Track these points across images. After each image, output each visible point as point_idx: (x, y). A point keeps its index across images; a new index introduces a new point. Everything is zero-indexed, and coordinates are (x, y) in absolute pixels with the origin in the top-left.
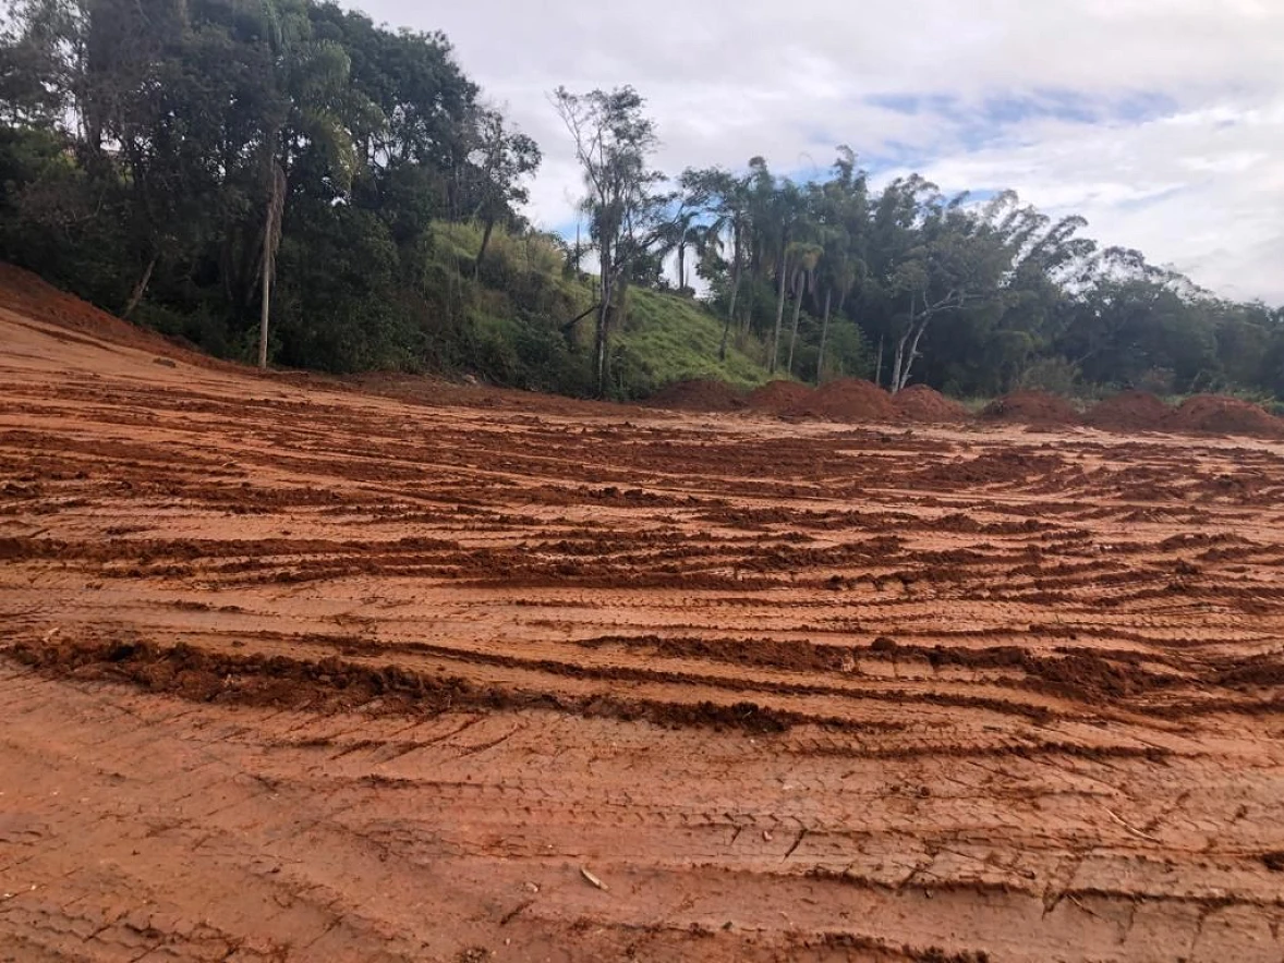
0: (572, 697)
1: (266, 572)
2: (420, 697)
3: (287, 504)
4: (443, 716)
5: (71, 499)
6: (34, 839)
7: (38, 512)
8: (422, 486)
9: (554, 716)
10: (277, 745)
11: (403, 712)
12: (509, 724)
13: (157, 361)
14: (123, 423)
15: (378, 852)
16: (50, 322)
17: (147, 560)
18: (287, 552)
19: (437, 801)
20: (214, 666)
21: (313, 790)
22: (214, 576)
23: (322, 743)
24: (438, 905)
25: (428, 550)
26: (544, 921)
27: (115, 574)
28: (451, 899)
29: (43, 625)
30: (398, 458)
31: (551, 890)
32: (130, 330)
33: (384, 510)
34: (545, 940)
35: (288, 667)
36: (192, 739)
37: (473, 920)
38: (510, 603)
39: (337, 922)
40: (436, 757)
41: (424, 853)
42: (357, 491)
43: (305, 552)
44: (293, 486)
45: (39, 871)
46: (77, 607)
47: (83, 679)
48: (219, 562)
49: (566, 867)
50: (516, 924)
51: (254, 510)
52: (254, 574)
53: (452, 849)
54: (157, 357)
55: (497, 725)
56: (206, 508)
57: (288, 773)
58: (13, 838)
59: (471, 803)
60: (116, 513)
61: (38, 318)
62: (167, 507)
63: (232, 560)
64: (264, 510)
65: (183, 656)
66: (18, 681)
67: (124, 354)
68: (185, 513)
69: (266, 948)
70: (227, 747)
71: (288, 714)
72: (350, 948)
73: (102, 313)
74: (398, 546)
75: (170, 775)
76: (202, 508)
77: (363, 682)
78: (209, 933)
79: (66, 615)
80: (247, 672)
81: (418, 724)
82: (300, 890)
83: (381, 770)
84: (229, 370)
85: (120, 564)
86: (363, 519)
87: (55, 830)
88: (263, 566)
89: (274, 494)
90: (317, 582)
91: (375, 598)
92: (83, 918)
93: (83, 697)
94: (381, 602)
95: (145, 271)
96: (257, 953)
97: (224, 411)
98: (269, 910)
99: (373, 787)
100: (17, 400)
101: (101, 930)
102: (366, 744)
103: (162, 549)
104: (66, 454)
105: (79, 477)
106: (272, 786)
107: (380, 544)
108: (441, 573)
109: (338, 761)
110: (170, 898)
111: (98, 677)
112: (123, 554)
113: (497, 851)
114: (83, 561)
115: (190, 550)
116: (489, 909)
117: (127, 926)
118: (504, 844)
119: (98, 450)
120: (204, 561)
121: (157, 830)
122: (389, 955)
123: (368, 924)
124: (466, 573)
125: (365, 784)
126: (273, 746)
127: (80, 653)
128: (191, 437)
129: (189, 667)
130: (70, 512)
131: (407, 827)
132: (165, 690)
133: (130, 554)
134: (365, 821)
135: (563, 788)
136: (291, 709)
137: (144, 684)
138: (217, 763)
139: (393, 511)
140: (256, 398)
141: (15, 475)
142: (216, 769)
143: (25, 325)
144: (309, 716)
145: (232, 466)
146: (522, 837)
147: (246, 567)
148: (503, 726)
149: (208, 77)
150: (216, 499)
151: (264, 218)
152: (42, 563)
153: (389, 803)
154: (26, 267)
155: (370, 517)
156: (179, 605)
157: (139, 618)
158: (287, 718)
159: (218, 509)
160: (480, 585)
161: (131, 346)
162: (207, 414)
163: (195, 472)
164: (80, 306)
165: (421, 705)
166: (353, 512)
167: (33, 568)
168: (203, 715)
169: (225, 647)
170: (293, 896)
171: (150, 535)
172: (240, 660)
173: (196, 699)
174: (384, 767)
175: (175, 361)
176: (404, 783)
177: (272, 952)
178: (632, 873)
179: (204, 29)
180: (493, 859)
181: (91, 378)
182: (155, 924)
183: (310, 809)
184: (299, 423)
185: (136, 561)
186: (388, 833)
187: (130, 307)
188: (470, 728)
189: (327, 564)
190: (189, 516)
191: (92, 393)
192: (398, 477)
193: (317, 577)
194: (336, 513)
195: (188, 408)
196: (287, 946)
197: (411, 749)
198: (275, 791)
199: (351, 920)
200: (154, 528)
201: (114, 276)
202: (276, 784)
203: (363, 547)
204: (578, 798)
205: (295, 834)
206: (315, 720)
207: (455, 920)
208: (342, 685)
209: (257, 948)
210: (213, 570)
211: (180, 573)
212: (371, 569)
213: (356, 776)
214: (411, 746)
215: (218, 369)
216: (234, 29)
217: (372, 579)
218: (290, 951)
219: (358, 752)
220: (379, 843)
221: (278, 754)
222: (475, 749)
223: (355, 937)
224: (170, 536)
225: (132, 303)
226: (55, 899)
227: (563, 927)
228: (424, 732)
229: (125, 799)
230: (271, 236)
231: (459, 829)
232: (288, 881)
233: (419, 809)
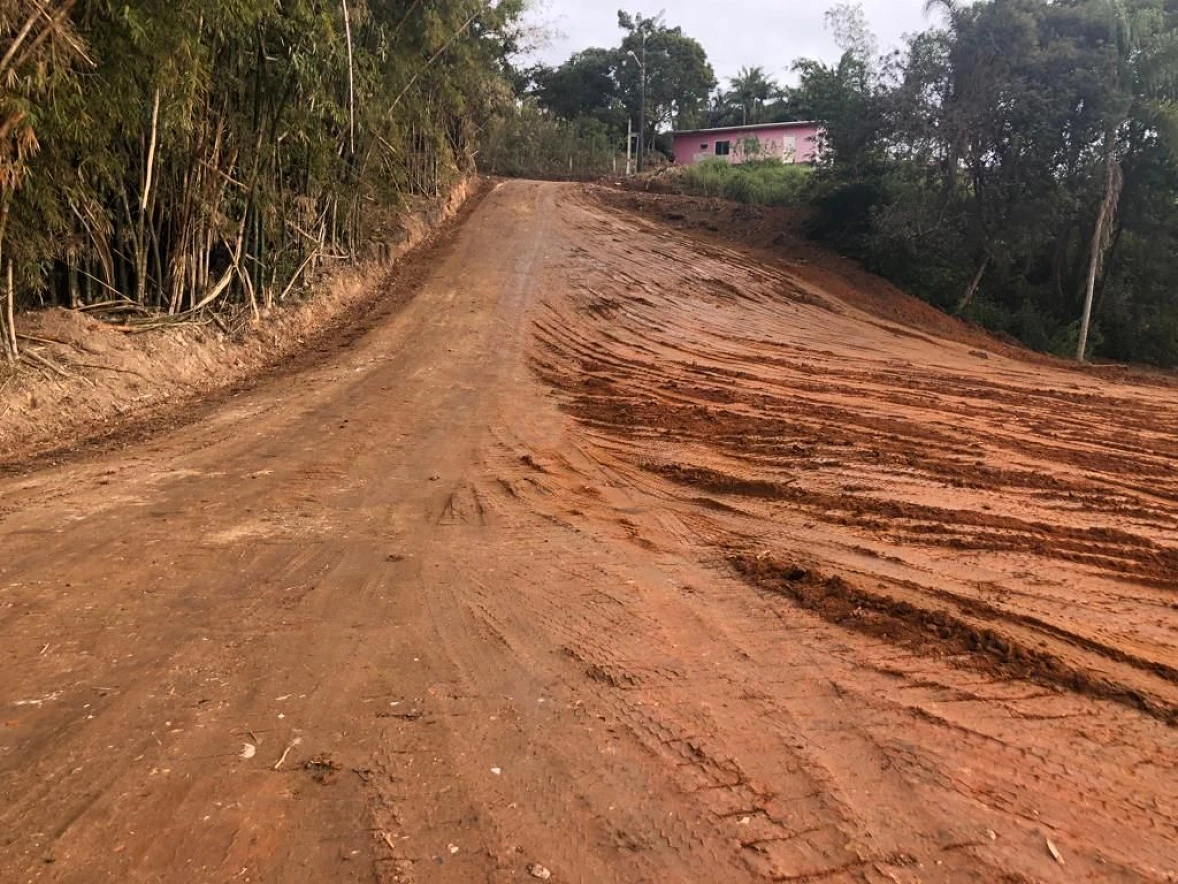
0: (1166, 703)
1: (947, 537)
2: (1005, 662)
3: (1005, 484)
4: (1016, 682)
5: (832, 460)
6: (673, 677)
7: (805, 467)
8: (1162, 483)
9: (1134, 714)
10: (864, 666)
11: (981, 670)
12: (1078, 707)
13: (972, 353)
14: (908, 404)
15: (885, 762)
16: (891, 320)
17: (860, 512)
18: (974, 523)
19: (958, 744)
20: (853, 598)
21: (868, 704)
22: (903, 533)
23: (898, 675)
24: (902, 814)
25: (1115, 542)
26: (980, 861)
27: (829, 520)
28: (916, 815)
29: (762, 546)
30: (1155, 454)
31: (1008, 843)
32: (956, 324)
33: (1097, 500)
34: (971, 875)
35: (909, 612)
36: (809, 646)
37: (921, 836)
38: (1165, 605)
39: (817, 794)
40: (985, 712)
41: (918, 775)
42: (1083, 480)
43: (989, 526)
44: (1020, 469)
45: (665, 695)
46: (788, 538)
47: (765, 588)
48: (914, 523)
49: (1036, 832)
50: (955, 854)
51: (970, 486)
52: (935, 536)
53: (943, 781)
54: (971, 349)
55: (1067, 704)
56: (931, 479)
57: (860, 688)
58: (663, 672)
59: (987, 754)
60: (857, 474)
61: (883, 317)
62: (898, 474)
63: (926, 523)
64: (980, 487)
65: (835, 586)
66: (728, 581)
67: (945, 347)
68: (911, 480)
69: (760, 791)
70: (829, 658)
71: (889, 648)
72: (813, 814)
73: (936, 312)
74: (1084, 535)
75: (778, 665)
76: (927, 479)
77: (964, 638)
78: (732, 767)
79: (779, 542)
80: (875, 609)
81: (991, 683)
82: (807, 765)
83: (931, 708)
84: (1041, 363)
85: (839, 513)
86: (1072, 505)
87: (689, 675)
88: (946, 531)
89: (998, 473)
90: (983, 552)
91: (1027, 574)
92: (668, 730)
93: (759, 600)
94: (1031, 579)
95: (977, 273)
96: (753, 791)
97: (1003, 399)
98: (778, 769)
99: (914, 717)
100: (839, 382)
101: (674, 740)
102: (933, 685)
103: (875, 507)
104: (850, 426)
105: (846, 444)
106: (840, 692)
107: (1068, 529)
108: (1111, 565)
109: (902, 692)
110: (723, 738)
111: (775, 590)
112: (843, 507)
113: (983, 797)
114: (813, 507)
115: (894, 510)
116: (941, 834)
117: (689, 744)
118: (993, 795)
119: (874, 425)
120: (902, 520)
121: (747, 697)
122: (837, 830)
123: (835, 804)
124: (1138, 569)
125: (909, 712)
126: (862, 666)
127: (772, 569)
128: (956, 419)
129: (835, 595)
130: (827, 470)
131: (917, 752)
132: (811, 608)
133: (849, 507)
134: (889, 738)
135: (1088, 773)
136: (893, 644)
137: (799, 600)
138: (814, 667)
139: (1107, 502)
140: (1041, 389)
141: (804, 439)
142: (811, 670)
143: (871, 323)
144: (904, 653)
145: (977, 446)
146: (1015, 795)
147: (931, 530)
148: (1071, 707)
149: (1050, 89)
150: (944, 472)
151: (1097, 214)
152: (786, 503)
153: (918, 731)
154: (881, 275)
155: (1079, 505)
156: (857, 549)
157: (824, 553)
158: (887, 650)
159: (940, 480)
160: (1145, 583)
161: (954, 340)
162: (986, 401)
163: (942, 449)
164: (918, 305)
165: (1003, 669)
166: (1065, 498)
167: (778, 507)
168: (826, 632)
169: (869, 587)
170: (799, 765)
171: (874, 495)
172: (874, 598)
173: (828, 619)
174: (934, 705)
175: (988, 353)
176: (940, 722)
177: (763, 795)
178: (1099, 862)
179: (1053, 44)
180: (975, 802)
181: (905, 367)
182: (703, 749)
183: (856, 717)
184: (1074, 414)
185: (851, 512)
186: (898, 751)
187: (961, 306)
188: (1036, 700)
189: (1001, 539)
190: (912, 484)
191: (898, 379)
192: (1139, 471)
193: (985, 547)
194: (1045, 497)
195: (971, 394)
196: (774, 795)
197: (968, 700)
198: (840, 697)
199: (826, 797)
200: (879, 489)
201: (951, 279)
202: (844, 692)
203: (1048, 529)
204: (1097, 786)
205: (834, 730)
206: (909, 657)
207: (906, 831)
208: (944, 636)
209: (755, 788)
210: (905, 528)
211: (877, 526)
212: (1038, 549)
213: (906, 704)
214: (970, 697)
215: (1031, 361)
216: (1082, 38)
217: (1034, 557)
218: (774, 799)
219: (923, 689)
220: (888, 758)
221: (862, 674)
222: (1027, 717)
223: (822, 808)
224: (886, 497)
225: (963, 302)
226: (663, 715)
227: (995, 873)
228: (989, 690)
229: (740, 671)
230: (1103, 230)
231: (960, 769)
232: (803, 756)
233: (939, 744)
